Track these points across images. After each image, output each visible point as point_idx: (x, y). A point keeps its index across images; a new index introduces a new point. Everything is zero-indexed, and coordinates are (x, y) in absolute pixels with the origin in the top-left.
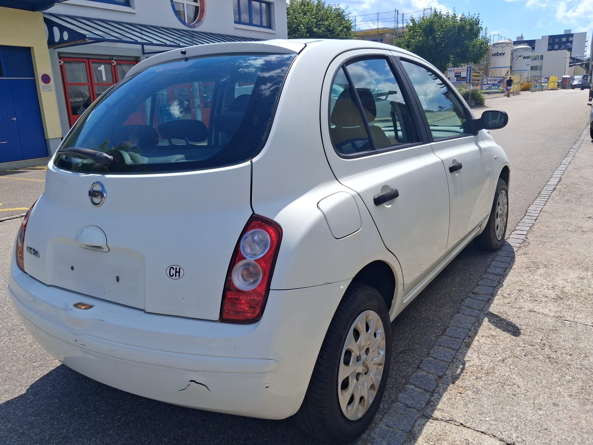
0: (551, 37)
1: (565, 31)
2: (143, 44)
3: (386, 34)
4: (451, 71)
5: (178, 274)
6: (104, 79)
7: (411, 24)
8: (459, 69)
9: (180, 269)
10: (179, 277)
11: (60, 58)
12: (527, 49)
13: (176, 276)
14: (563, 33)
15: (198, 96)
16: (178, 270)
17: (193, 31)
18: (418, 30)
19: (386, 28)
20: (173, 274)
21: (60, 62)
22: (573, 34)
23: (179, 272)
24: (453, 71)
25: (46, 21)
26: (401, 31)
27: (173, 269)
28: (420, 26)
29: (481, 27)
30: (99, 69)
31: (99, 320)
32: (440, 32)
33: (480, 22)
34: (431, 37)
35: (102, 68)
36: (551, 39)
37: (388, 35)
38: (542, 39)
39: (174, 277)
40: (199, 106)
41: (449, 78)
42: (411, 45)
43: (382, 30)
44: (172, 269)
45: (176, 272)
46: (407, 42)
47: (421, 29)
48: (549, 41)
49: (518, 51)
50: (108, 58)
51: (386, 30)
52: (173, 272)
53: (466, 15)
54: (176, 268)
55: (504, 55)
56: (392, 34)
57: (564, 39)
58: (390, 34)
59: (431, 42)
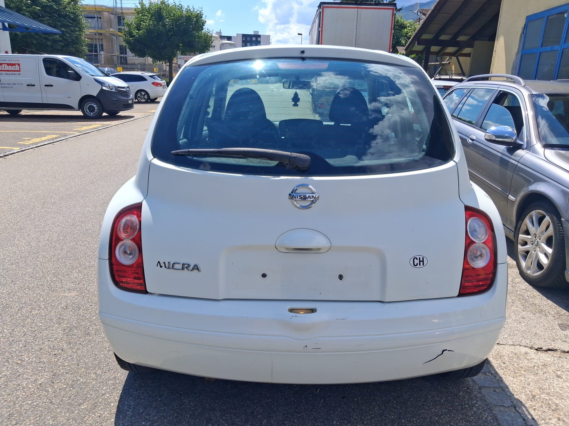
0: (244, 36)
1: (254, 32)
3: (104, 12)
4: (181, 58)
5: (421, 263)
7: (139, 7)
8: (188, 58)
9: (423, 258)
10: (423, 265)
12: (232, 45)
13: (420, 265)
14: (253, 33)
16: (421, 260)
18: (147, 14)
19: (104, 6)
20: (417, 264)
22: (260, 35)
23: (423, 261)
24: (183, 58)
26: (120, 11)
27: (417, 259)
28: (149, 10)
29: (205, 21)
31: (337, 319)
32: (169, 20)
33: (203, 16)
34: (161, 23)
36: (244, 38)
37: (106, 14)
38: (237, 36)
39: (418, 266)
41: (180, 65)
42: (141, 28)
43: (100, 7)
44: (415, 259)
45: (420, 261)
46: (136, 24)
47: (150, 14)
48: (243, 39)
49: (225, 45)
51: (104, 8)
52: (417, 262)
53: (191, 8)
54: (420, 258)
55: (214, 47)
56: (110, 13)
57: (254, 39)
58: (109, 13)
59: (161, 28)
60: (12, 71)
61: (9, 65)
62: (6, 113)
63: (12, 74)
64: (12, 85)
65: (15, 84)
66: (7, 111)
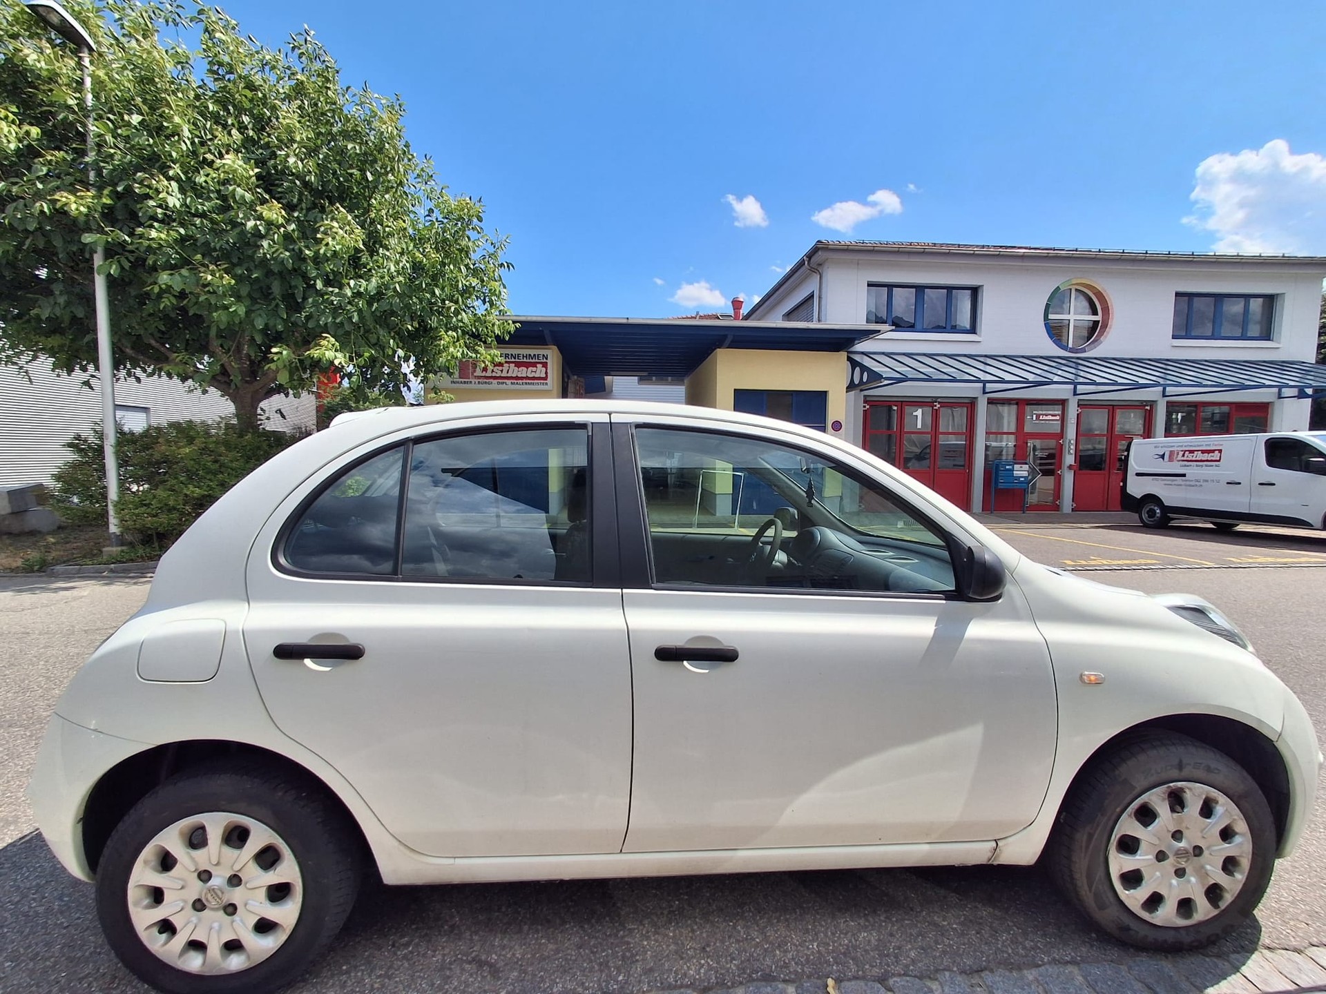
2: (985, 382)
6: (919, 426)
11: (865, 402)
15: (1071, 451)
17: (1078, 358)
21: (865, 407)
25: (849, 359)
30: (914, 414)
35: (919, 413)
40: (1070, 467)
50: (929, 400)
60: (1207, 461)
61: (1203, 452)
62: (1211, 526)
63: (1206, 466)
64: (1201, 483)
65: (1207, 481)
66: (1212, 523)
